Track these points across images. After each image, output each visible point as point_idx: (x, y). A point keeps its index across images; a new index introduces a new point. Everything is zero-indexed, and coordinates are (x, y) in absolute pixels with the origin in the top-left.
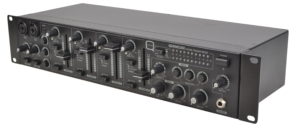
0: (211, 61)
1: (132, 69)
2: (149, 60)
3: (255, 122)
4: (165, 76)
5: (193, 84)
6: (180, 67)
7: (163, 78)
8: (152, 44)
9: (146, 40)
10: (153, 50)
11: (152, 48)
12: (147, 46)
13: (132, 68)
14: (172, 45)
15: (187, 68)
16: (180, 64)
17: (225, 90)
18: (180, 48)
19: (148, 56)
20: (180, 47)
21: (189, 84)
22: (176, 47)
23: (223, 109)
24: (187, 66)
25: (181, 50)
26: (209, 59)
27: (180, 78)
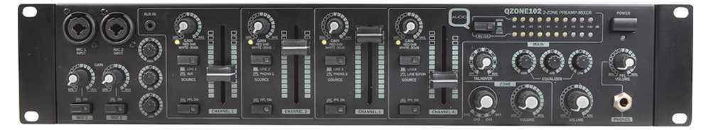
0: (598, 27)
1: (413, 74)
2: (455, 48)
3: (688, 123)
4: (496, 74)
5: (561, 79)
6: (531, 49)
7: (491, 78)
8: (465, 13)
9: (449, 7)
10: (466, 26)
11: (464, 21)
12: (453, 19)
13: (412, 72)
14: (512, 9)
15: (546, 49)
16: (530, 44)
17: (627, 77)
18: (531, 13)
19: (454, 41)
20: (531, 10)
21: (551, 79)
22: (521, 11)
23: (626, 114)
24: (546, 44)
25: (532, 16)
26: (594, 23)
27: (532, 72)
